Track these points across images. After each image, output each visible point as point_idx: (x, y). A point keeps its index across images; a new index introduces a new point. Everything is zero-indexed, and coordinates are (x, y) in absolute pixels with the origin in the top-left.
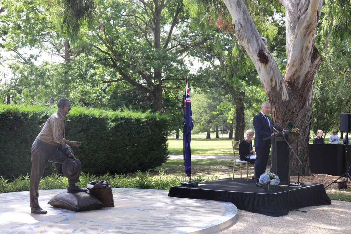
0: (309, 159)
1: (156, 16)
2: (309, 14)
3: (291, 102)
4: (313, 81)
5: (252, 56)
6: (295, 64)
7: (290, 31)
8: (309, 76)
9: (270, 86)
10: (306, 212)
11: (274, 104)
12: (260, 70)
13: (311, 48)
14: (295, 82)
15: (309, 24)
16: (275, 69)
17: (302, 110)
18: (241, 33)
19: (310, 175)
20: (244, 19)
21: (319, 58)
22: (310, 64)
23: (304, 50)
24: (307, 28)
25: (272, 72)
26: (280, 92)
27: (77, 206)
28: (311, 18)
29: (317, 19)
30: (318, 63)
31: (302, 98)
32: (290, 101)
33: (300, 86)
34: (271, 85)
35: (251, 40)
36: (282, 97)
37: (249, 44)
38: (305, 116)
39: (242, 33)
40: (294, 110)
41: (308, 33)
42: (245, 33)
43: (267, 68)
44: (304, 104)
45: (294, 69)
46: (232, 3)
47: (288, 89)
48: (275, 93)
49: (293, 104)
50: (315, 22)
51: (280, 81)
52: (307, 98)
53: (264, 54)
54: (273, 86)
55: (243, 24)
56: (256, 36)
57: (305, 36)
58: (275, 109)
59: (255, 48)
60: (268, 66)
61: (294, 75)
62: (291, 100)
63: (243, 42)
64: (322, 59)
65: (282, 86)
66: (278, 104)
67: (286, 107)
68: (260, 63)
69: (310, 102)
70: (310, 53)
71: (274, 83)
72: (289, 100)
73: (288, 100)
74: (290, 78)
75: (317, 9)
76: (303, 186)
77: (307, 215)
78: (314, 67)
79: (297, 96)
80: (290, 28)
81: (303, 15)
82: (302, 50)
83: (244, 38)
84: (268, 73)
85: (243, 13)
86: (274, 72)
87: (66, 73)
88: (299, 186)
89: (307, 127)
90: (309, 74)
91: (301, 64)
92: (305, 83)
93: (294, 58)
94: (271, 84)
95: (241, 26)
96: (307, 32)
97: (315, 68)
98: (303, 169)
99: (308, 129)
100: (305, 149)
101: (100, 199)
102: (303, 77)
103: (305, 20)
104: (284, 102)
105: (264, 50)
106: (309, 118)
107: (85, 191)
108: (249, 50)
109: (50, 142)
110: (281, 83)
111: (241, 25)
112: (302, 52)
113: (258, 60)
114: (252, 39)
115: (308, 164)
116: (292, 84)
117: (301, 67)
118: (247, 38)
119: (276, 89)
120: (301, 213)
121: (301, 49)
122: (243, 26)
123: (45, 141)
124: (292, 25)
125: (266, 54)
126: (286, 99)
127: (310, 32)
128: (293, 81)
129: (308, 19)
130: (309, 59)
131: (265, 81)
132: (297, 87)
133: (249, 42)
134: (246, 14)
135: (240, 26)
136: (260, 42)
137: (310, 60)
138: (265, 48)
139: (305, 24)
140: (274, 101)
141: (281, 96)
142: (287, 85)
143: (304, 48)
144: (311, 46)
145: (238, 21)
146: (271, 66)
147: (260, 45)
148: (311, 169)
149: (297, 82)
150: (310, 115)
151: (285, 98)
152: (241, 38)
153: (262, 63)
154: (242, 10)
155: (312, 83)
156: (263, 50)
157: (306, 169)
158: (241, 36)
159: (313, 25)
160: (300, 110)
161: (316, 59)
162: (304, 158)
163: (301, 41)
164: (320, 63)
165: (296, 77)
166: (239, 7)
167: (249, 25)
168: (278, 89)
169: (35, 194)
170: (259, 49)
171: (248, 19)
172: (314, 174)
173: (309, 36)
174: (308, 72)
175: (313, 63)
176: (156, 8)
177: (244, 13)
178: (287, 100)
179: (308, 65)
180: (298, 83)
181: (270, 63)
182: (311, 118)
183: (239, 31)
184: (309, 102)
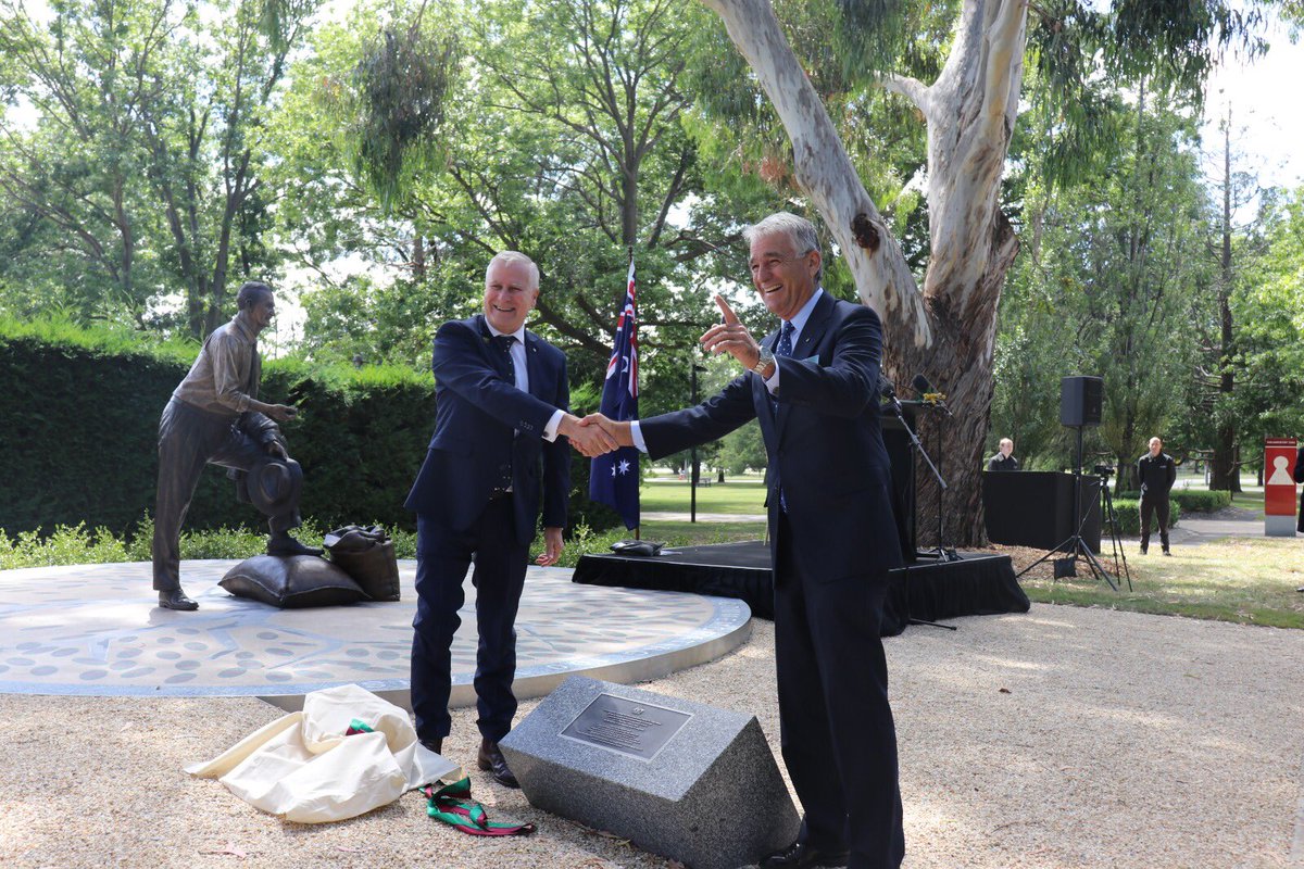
0: (984, 505)
1: (627, 171)
2: (983, 122)
3: (938, 353)
4: (998, 300)
5: (838, 231)
6: (950, 254)
7: (939, 175)
8: (986, 287)
9: (884, 308)
10: (954, 629)
11: (894, 358)
12: (857, 266)
13: (989, 213)
14: (949, 300)
15: (985, 148)
16: (896, 264)
17: (966, 375)
18: (811, 172)
19: (984, 547)
20: (818, 135)
21: (1012, 241)
22: (989, 257)
23: (973, 218)
24: (980, 160)
25: (888, 273)
26: (911, 326)
27: (281, 592)
28: (990, 133)
29: (1004, 138)
30: (1010, 254)
31: (966, 344)
32: (936, 350)
33: (962, 312)
34: (888, 307)
35: (836, 188)
36: (916, 340)
37: (831, 200)
38: (974, 390)
39: (814, 170)
40: (947, 374)
41: (982, 171)
42: (820, 171)
43: (875, 262)
44: (974, 359)
45: (946, 268)
46: (786, 94)
47: (930, 319)
48: (897, 328)
49: (943, 359)
50: (1000, 144)
51: (909, 297)
52: (982, 342)
53: (868, 225)
54: (892, 309)
55: (815, 147)
56: (847, 178)
57: (974, 179)
58: (898, 369)
59: (845, 208)
60: (878, 256)
61: (947, 281)
62: (940, 347)
63: (815, 193)
64: (1019, 244)
65: (914, 310)
66: (906, 357)
67: (926, 365)
68: (857, 249)
69: (988, 356)
70: (989, 226)
71: (893, 301)
72: (934, 349)
73: (931, 347)
74: (938, 291)
75: (1004, 110)
76: (951, 559)
77: (956, 635)
78: (999, 265)
79: (955, 338)
80: (940, 167)
81: (970, 127)
82: (967, 217)
83: (816, 183)
84: (880, 275)
85: (816, 119)
86: (894, 271)
87: (402, 301)
88: (941, 559)
89: (978, 420)
90: (987, 281)
91: (965, 254)
92: (975, 304)
93: (947, 238)
94: (886, 304)
95: (810, 154)
96: (979, 169)
97: (1002, 268)
98: (967, 528)
99: (983, 424)
100: (974, 478)
101: (356, 578)
102: (969, 288)
103: (975, 139)
104: (920, 353)
105: (868, 213)
106: (986, 397)
107: (317, 554)
108: (830, 215)
109: (209, 406)
110: (912, 301)
111: (809, 149)
112: (967, 223)
113: (853, 239)
114: (837, 185)
115: (979, 517)
116: (941, 305)
117: (965, 263)
118: (825, 182)
119: (899, 317)
120: (940, 631)
121: (964, 214)
122: (814, 152)
123: (195, 403)
124: (943, 159)
125: (875, 224)
126: (925, 345)
127: (988, 170)
128: (944, 298)
129: (981, 134)
130: (985, 242)
131: (870, 295)
132: (955, 315)
133: (829, 192)
134: (824, 123)
135: (807, 152)
136: (857, 195)
137: (989, 246)
138: (870, 210)
139: (974, 149)
140: (894, 348)
141: (912, 335)
142: (928, 307)
143: (972, 213)
144: (991, 208)
145: (801, 140)
146: (887, 255)
147: (859, 202)
148: (988, 533)
149: (954, 302)
150: (987, 390)
151: (922, 343)
152: (810, 183)
153: (862, 247)
154: (812, 111)
155: (993, 306)
156: (865, 215)
157: (975, 530)
158: (808, 178)
159: (994, 153)
160: (962, 375)
161: (1004, 244)
162: (971, 502)
163: (965, 193)
164: (1013, 255)
165: (951, 287)
166: (804, 104)
167: (830, 150)
168: (905, 316)
169: (167, 554)
170: (857, 211)
171: (827, 135)
172: (995, 545)
173: (984, 179)
174: (984, 276)
175: (997, 253)
176: (629, 153)
177: (819, 121)
178: (928, 347)
179: (982, 259)
180: (959, 305)
181: (884, 249)
182: (989, 398)
183: (805, 165)
184: (984, 354)
